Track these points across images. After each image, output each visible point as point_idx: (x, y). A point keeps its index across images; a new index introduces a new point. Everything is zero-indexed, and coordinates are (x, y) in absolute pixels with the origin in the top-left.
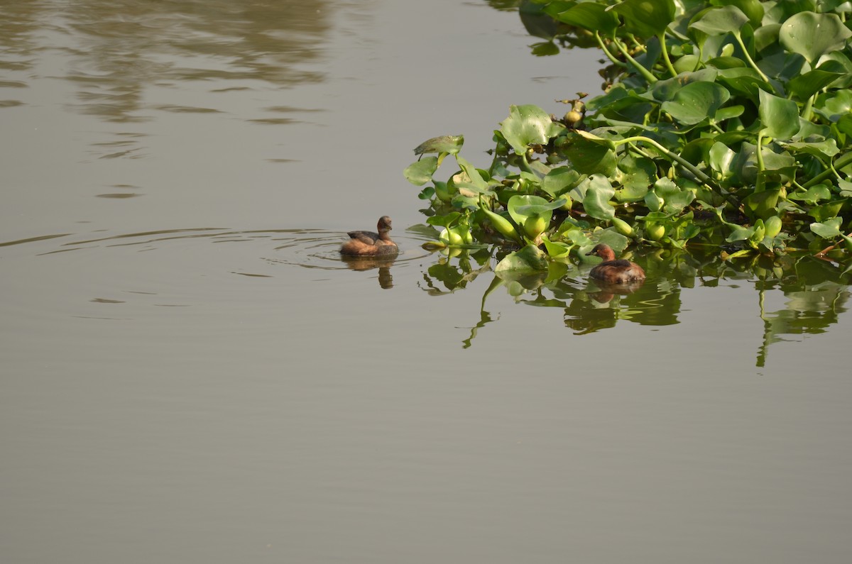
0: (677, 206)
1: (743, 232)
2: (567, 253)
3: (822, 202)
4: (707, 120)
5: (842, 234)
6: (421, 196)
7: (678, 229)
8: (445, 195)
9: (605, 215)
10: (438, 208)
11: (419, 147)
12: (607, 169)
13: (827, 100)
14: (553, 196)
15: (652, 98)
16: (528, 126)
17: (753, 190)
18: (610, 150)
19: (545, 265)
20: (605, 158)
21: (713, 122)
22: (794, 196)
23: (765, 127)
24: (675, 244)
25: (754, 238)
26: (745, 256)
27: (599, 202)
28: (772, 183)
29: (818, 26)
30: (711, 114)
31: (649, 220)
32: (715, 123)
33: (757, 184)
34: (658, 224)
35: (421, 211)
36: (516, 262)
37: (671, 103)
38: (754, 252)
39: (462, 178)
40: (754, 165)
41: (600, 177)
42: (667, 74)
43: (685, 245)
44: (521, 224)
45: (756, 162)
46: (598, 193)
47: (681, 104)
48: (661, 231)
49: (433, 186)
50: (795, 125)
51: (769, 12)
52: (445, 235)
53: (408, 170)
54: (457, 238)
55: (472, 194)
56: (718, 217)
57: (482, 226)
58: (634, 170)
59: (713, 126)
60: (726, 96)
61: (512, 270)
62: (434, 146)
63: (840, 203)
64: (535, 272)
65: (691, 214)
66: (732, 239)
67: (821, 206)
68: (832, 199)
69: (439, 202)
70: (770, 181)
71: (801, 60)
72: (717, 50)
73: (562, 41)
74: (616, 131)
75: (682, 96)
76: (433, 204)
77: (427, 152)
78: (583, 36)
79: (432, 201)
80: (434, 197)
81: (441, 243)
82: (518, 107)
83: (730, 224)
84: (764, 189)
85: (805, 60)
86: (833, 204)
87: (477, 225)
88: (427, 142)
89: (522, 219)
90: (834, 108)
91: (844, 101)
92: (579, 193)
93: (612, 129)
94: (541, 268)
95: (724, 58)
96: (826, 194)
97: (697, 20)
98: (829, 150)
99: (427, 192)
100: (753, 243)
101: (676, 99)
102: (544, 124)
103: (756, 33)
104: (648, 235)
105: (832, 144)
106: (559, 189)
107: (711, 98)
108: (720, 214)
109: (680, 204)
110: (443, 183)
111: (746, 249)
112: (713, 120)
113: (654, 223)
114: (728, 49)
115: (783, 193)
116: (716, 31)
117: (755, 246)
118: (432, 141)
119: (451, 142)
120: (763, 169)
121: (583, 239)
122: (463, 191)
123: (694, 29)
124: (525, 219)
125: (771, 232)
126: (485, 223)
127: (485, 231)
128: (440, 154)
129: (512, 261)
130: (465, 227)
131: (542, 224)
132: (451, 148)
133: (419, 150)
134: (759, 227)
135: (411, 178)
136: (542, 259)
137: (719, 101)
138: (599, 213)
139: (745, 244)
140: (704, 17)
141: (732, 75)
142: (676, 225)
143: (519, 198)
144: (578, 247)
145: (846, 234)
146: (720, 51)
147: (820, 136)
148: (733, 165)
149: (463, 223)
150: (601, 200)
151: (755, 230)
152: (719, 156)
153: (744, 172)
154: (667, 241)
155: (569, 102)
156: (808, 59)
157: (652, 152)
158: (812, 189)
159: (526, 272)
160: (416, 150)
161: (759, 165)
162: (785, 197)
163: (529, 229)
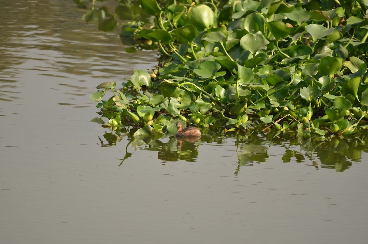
0: (204, 110)
1: (232, 121)
2: (162, 129)
3: (262, 109)
4: (212, 77)
5: (273, 122)
6: (97, 107)
7: (206, 119)
8: (107, 106)
9: (176, 114)
10: (104, 111)
11: (98, 86)
12: (176, 95)
13: (259, 69)
14: (154, 106)
15: (188, 68)
16: (141, 78)
17: (234, 104)
18: (177, 87)
19: (154, 133)
20: (175, 91)
21: (214, 78)
22: (251, 107)
23: (240, 79)
24: (205, 125)
25: (237, 123)
26: (234, 131)
27: (174, 108)
28: (242, 102)
29: (256, 39)
30: (214, 74)
31: (194, 116)
32: (215, 78)
33: (236, 102)
34: (197, 117)
35: (97, 112)
36: (142, 132)
37: (197, 70)
38: (237, 129)
39: (116, 99)
40: (235, 94)
41: (174, 98)
42: (193, 58)
43: (208, 126)
44: (142, 117)
45: (236, 93)
46: (173, 105)
47: (201, 70)
48: (198, 120)
49: (102, 102)
50: (252, 78)
51: (230, 34)
52: (111, 121)
53: (92, 96)
54: (116, 123)
55: (121, 105)
56: (222, 115)
57: (125, 118)
58: (185, 96)
59: (213, 79)
60: (219, 67)
61: (141, 135)
62: (104, 86)
63: (270, 110)
64: (150, 136)
65: (211, 113)
66: (229, 124)
67: (262, 111)
68: (266, 108)
69: (104, 109)
70: (241, 101)
71: (248, 53)
72: (212, 49)
73: (138, 47)
74: (177, 80)
75: (201, 67)
76: (102, 110)
77: (102, 88)
78: (146, 45)
79: (102, 108)
80: (102, 107)
81: (109, 125)
82: (137, 70)
83: (227, 118)
84: (239, 104)
85: (250, 52)
86: (267, 110)
87: (123, 118)
88: (102, 84)
89: (142, 115)
90: (262, 72)
91: (266, 70)
92: (165, 105)
93: (176, 80)
94: (152, 134)
95: (215, 52)
96: (264, 106)
97: (205, 37)
98: (266, 88)
99: (100, 105)
100: (237, 125)
101: (199, 68)
102: (147, 77)
103: (227, 43)
104: (193, 122)
105: (267, 86)
106: (157, 103)
107: (214, 68)
108: (223, 114)
109: (206, 110)
110: (106, 101)
111: (234, 128)
112: (214, 77)
113: (196, 117)
114: (216, 49)
115: (246, 106)
116: (213, 41)
117: (238, 126)
118: (104, 84)
119: (111, 84)
120: (239, 96)
121: (168, 123)
122: (117, 104)
123: (204, 41)
124: (144, 115)
125: (244, 121)
126: (126, 117)
127: (126, 120)
128: (106, 89)
129: (140, 131)
130: (119, 119)
131: (151, 117)
132: (112, 87)
133: (98, 87)
134: (239, 119)
135: (93, 99)
136: (153, 131)
137: (216, 69)
138: (174, 113)
139: (234, 126)
140: (208, 36)
141: (220, 59)
142: (205, 118)
143: (141, 107)
144: (166, 126)
145: (274, 122)
146: (213, 50)
147: (258, 84)
148: (225, 94)
149: (118, 117)
150: (175, 107)
151: (238, 120)
152: (219, 91)
153: (230, 97)
154: (201, 124)
155: (152, 70)
156: (252, 53)
157: (191, 89)
158: (258, 104)
159: (146, 136)
160: (97, 87)
161: (237, 94)
162: (247, 107)
163: (145, 119)
